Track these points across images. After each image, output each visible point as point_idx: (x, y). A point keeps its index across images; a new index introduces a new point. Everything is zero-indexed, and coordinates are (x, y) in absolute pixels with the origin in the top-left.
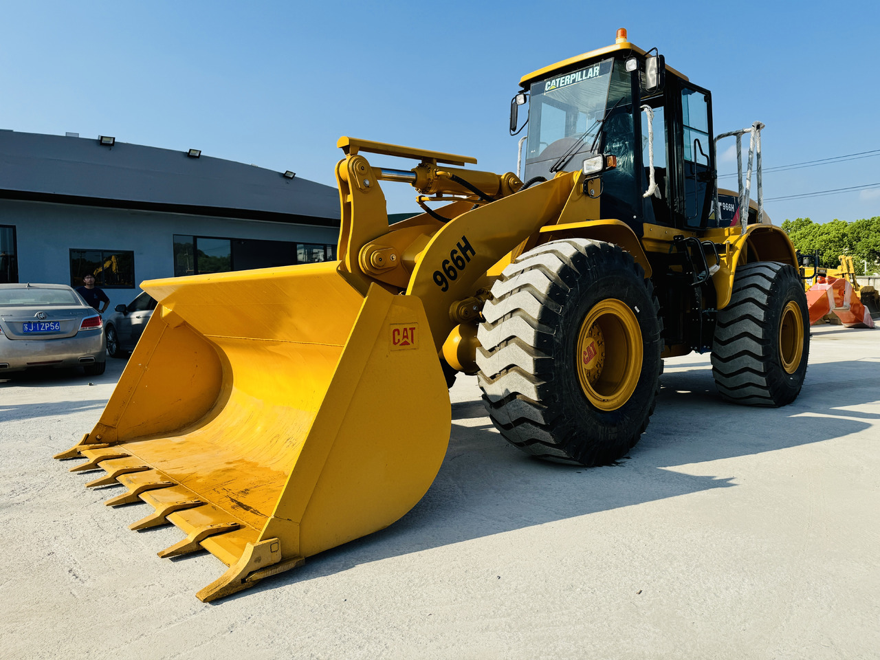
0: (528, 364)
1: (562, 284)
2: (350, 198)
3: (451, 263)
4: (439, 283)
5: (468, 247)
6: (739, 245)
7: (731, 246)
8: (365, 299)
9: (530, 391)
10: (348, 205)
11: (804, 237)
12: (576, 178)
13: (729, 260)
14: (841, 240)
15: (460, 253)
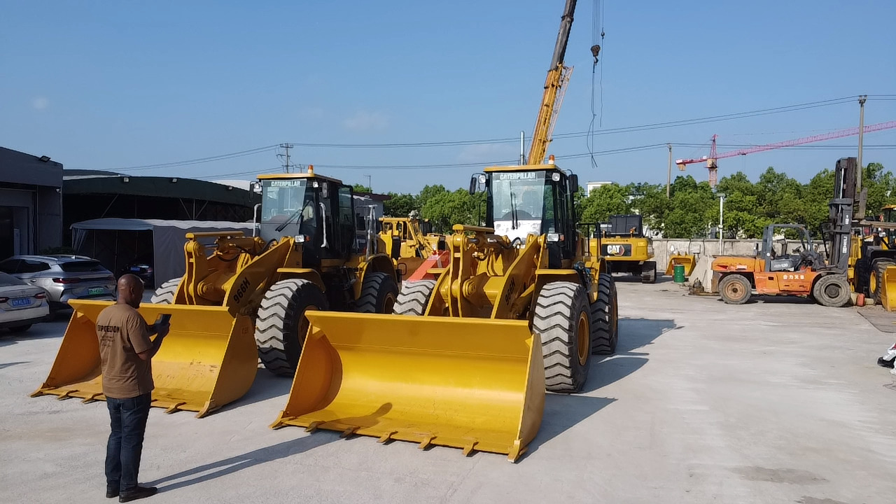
0: (281, 336)
1: (293, 302)
2: (192, 260)
3: (241, 290)
4: (236, 300)
5: (247, 281)
6: (365, 268)
7: (361, 268)
8: (235, 319)
9: (281, 346)
10: (191, 264)
11: (438, 203)
12: (292, 242)
13: (360, 274)
14: (462, 207)
15: (244, 285)
